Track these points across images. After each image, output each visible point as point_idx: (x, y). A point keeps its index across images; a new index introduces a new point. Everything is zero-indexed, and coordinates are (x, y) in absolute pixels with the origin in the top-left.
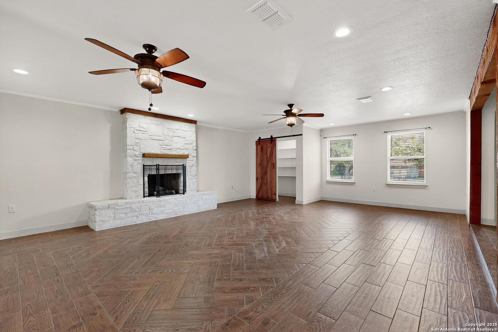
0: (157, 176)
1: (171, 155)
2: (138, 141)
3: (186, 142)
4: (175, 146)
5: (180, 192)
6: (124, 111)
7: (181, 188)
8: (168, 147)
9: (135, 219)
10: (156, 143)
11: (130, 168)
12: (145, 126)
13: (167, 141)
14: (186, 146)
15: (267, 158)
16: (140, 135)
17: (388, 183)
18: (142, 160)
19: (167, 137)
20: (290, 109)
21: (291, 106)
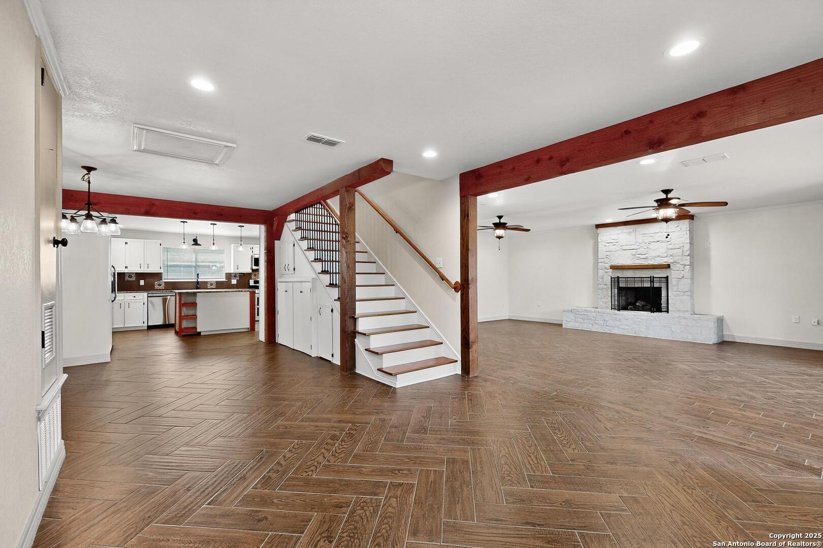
1: (647, 265)
2: (608, 253)
3: (670, 247)
4: (652, 253)
6: (598, 226)
7: (664, 305)
8: (642, 256)
10: (628, 253)
11: (601, 280)
12: (615, 237)
13: (642, 249)
14: (671, 252)
16: (611, 248)
18: (612, 272)
19: (641, 245)
20: (665, 197)
21: (666, 192)
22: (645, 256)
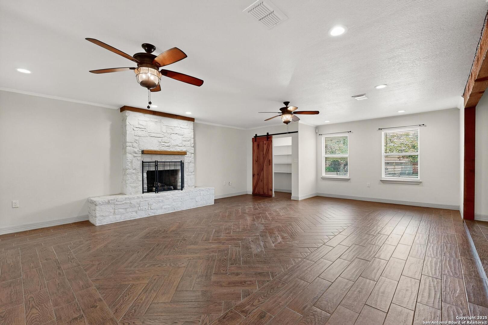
0: (156, 172)
1: (170, 152)
2: (137, 138)
3: (184, 139)
4: (173, 143)
5: (179, 188)
6: (124, 109)
7: (179, 184)
8: (166, 144)
9: (134, 214)
10: (155, 141)
11: (129, 164)
12: (144, 123)
13: (166, 138)
14: (184, 143)
15: (263, 154)
16: (140, 133)
17: (382, 179)
18: (141, 157)
19: (165, 134)
20: (286, 106)
21: (287, 103)
22: (168, 144)
